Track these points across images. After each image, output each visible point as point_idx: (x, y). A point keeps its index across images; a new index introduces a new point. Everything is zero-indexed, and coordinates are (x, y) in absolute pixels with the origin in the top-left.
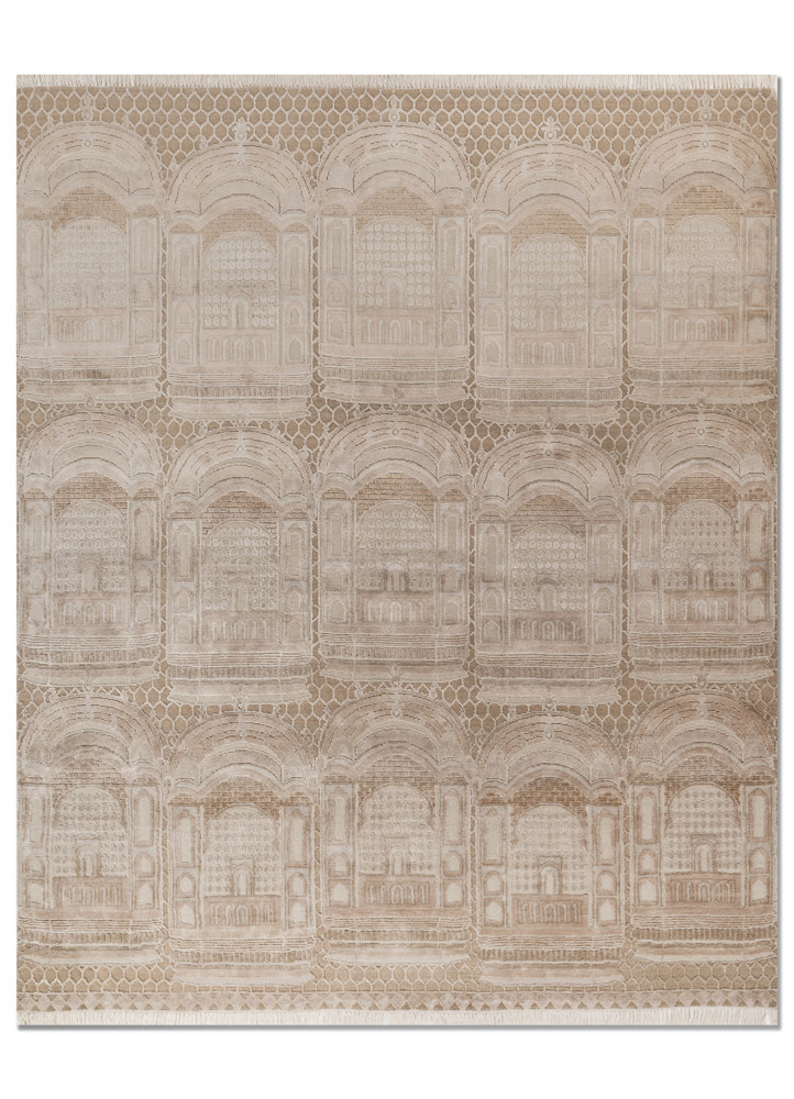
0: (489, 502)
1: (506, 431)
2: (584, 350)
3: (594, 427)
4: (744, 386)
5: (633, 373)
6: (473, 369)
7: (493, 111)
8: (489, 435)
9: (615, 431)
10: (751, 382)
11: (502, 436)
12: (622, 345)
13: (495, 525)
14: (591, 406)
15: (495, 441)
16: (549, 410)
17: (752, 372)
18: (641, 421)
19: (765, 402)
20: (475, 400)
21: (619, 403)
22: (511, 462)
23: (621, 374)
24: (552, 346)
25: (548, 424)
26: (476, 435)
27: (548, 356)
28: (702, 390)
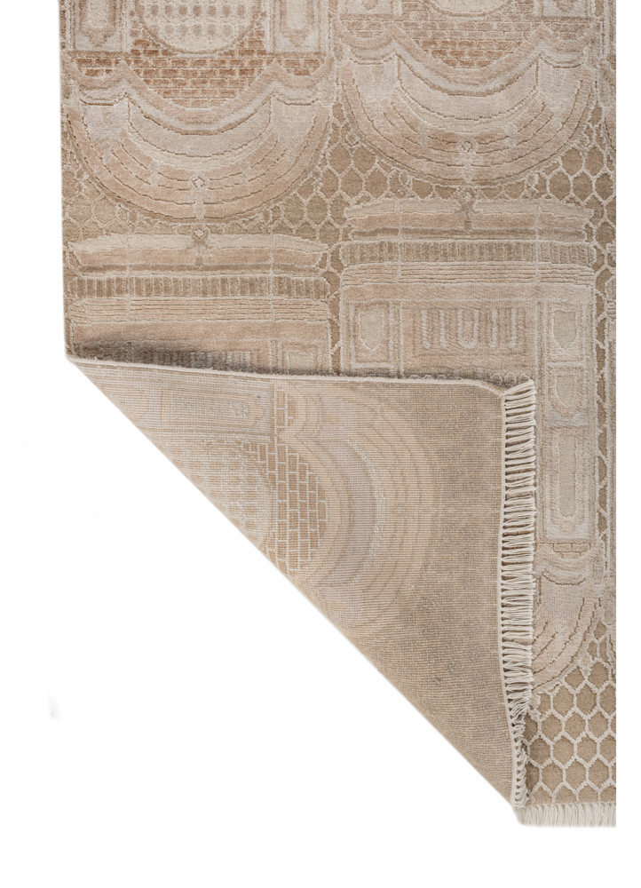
0: (569, 57)
1: (542, 186)
2: (407, 335)
3: (388, 191)
4: (124, 268)
5: (321, 293)
6: (599, 298)
7: (570, 763)
8: (571, 178)
9: (352, 185)
10: (112, 275)
11: (548, 178)
12: (341, 343)
13: (561, 14)
14: (395, 232)
15: (561, 169)
16: (467, 223)
17: (109, 294)
18: (306, 201)
19: (86, 236)
20: (595, 243)
21: (346, 238)
22: (532, 130)
23: (341, 290)
24: (462, 342)
25: (468, 197)
26: (594, 179)
27: (469, 324)
28: (199, 260)
